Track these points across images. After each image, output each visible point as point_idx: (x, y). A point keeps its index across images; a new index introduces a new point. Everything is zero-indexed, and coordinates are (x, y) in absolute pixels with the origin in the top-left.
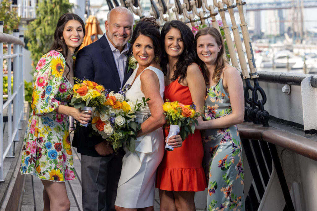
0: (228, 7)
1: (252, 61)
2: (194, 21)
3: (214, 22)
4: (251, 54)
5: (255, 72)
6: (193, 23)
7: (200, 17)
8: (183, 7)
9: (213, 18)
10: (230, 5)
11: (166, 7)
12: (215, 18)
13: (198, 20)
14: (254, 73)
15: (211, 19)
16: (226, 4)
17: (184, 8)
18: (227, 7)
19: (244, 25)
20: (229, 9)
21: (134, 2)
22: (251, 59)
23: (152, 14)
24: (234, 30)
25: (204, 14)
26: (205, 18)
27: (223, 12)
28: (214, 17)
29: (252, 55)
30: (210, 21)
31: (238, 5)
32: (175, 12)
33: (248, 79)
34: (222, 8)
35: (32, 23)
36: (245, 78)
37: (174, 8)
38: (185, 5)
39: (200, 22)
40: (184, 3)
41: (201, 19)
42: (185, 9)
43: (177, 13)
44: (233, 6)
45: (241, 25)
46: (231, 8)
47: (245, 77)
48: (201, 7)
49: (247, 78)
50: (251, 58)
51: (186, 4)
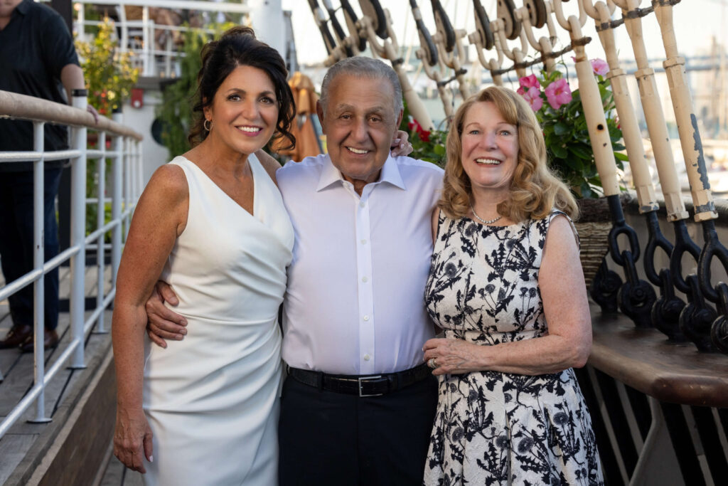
0: (625, 14)
1: (699, 171)
2: (525, 65)
3: (582, 63)
4: (696, 149)
5: (708, 203)
6: (522, 70)
7: (542, 52)
8: (496, 29)
9: (578, 52)
10: (632, 8)
11: (454, 33)
12: (583, 51)
13: (535, 62)
14: (705, 204)
15: (572, 53)
16: (620, 6)
17: (498, 32)
18: (623, 15)
19: (675, 65)
20: (628, 21)
21: (377, 25)
22: (695, 165)
23: (419, 53)
24: (642, 79)
25: (552, 44)
26: (555, 55)
27: (609, 30)
28: (581, 48)
29: (698, 151)
30: (572, 60)
31: (658, 5)
32: (476, 43)
33: (682, 220)
34: (606, 21)
35: (173, 87)
36: (673, 219)
37: (473, 34)
38: (501, 24)
39: (541, 65)
40: (498, 17)
41: (543, 59)
42: (502, 33)
43: (479, 45)
44: (641, 10)
45: (667, 65)
46: (634, 18)
47: (675, 216)
48: (545, 25)
49: (678, 218)
50: (696, 162)
51: (504, 19)
